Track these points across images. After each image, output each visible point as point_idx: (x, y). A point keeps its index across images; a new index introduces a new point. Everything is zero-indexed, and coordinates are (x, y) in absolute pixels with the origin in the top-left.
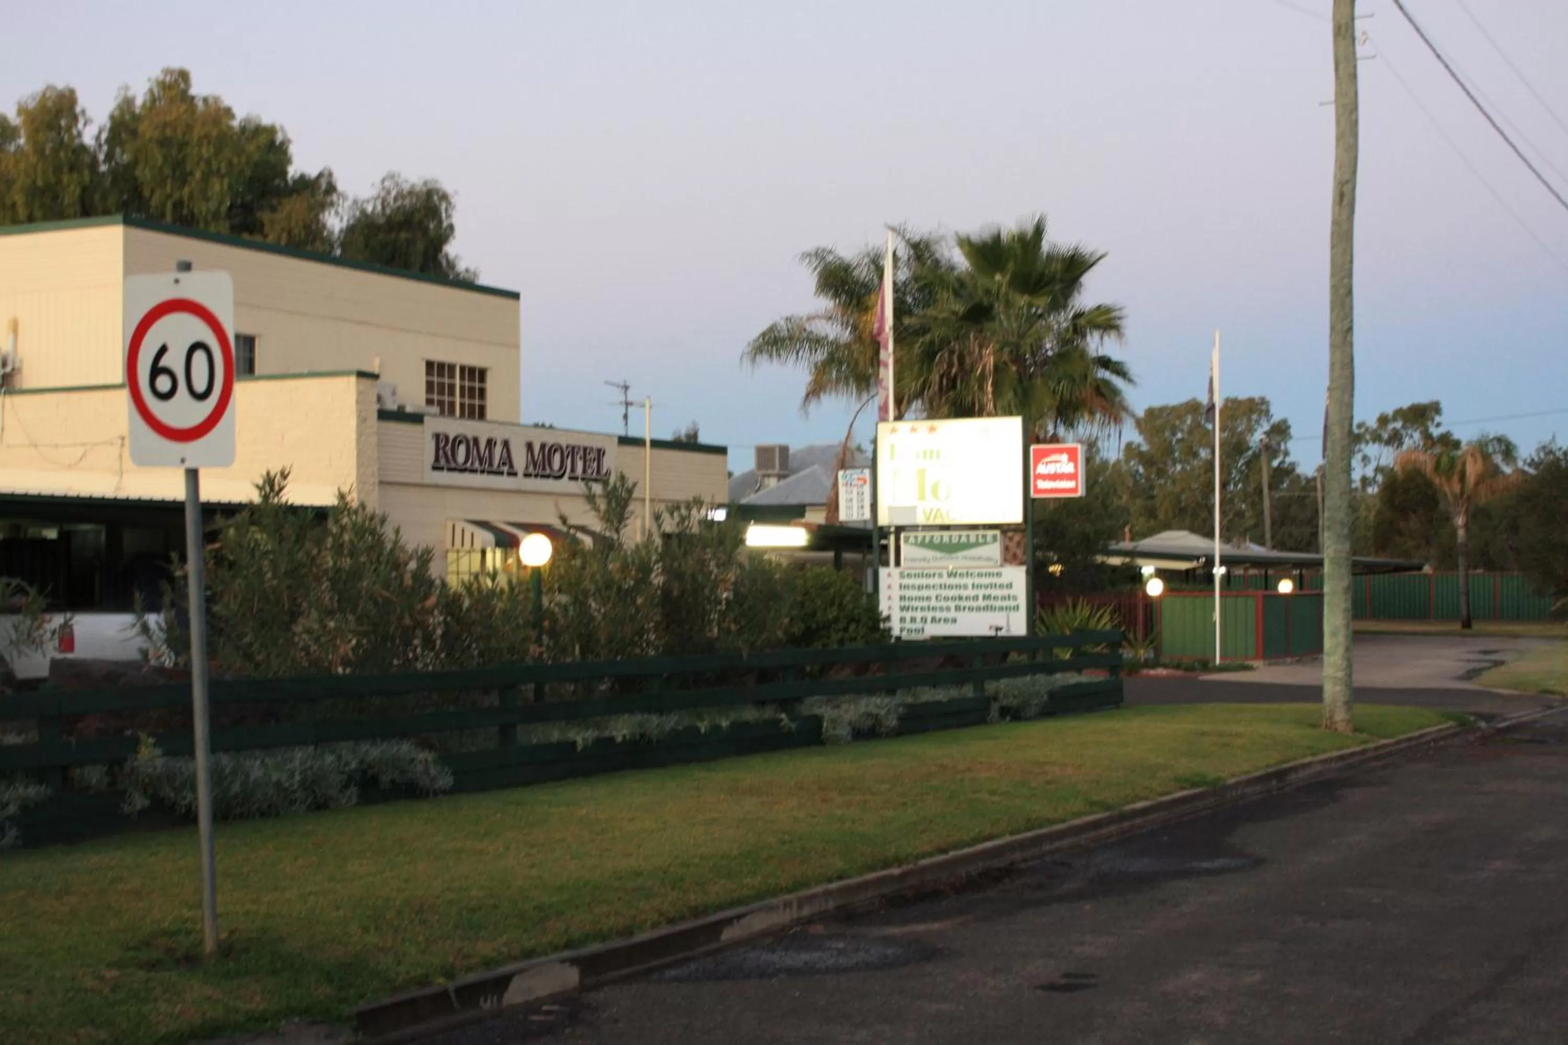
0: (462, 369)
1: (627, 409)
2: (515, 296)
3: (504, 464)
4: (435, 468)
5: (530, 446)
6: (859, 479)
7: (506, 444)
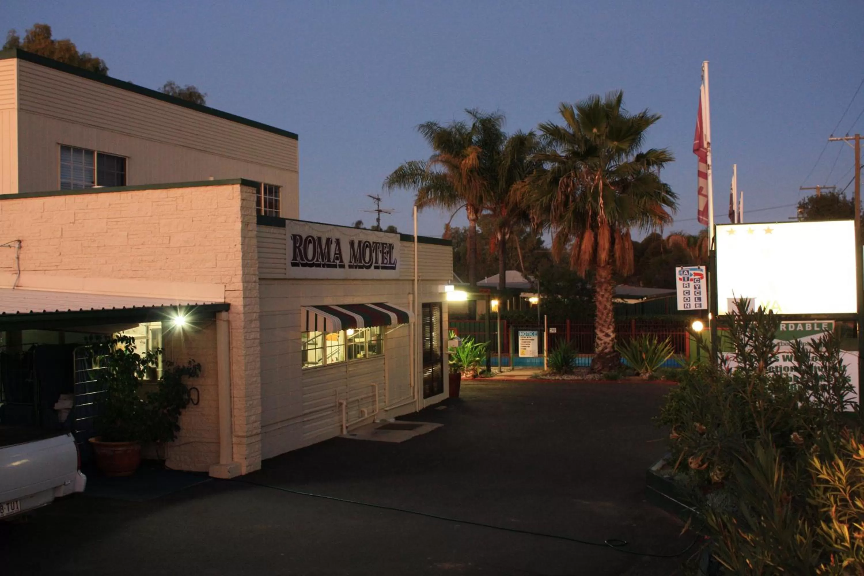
0: (265, 185)
1: (379, 215)
2: (295, 137)
3: (337, 259)
4: (294, 265)
5: (352, 243)
6: (696, 274)
7: (338, 242)
